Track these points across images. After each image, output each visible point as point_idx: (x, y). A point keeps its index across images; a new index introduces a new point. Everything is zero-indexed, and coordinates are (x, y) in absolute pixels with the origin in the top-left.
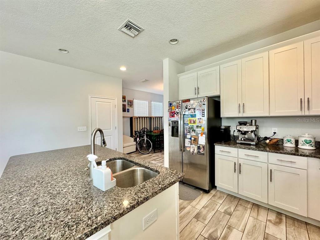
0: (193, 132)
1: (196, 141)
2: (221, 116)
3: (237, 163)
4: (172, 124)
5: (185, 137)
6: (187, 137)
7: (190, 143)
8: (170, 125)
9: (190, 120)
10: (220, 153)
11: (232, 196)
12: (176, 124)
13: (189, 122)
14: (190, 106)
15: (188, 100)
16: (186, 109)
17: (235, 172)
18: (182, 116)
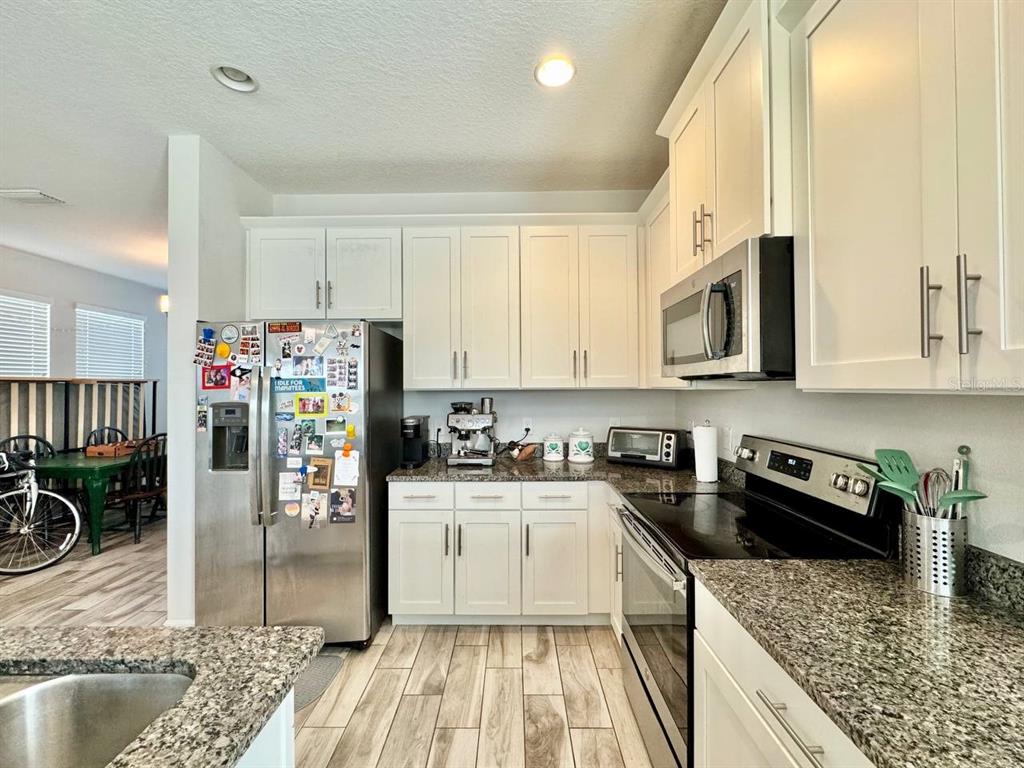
0: (313, 446)
1: (326, 478)
2: (406, 386)
3: (451, 528)
4: (216, 416)
5: (277, 464)
6: (289, 466)
7: (299, 487)
8: (202, 421)
9: (301, 400)
10: (406, 505)
11: (437, 629)
12: (238, 413)
13: (295, 408)
14: (300, 350)
15: (295, 326)
16: (283, 360)
17: (447, 554)
18: (267, 383)
